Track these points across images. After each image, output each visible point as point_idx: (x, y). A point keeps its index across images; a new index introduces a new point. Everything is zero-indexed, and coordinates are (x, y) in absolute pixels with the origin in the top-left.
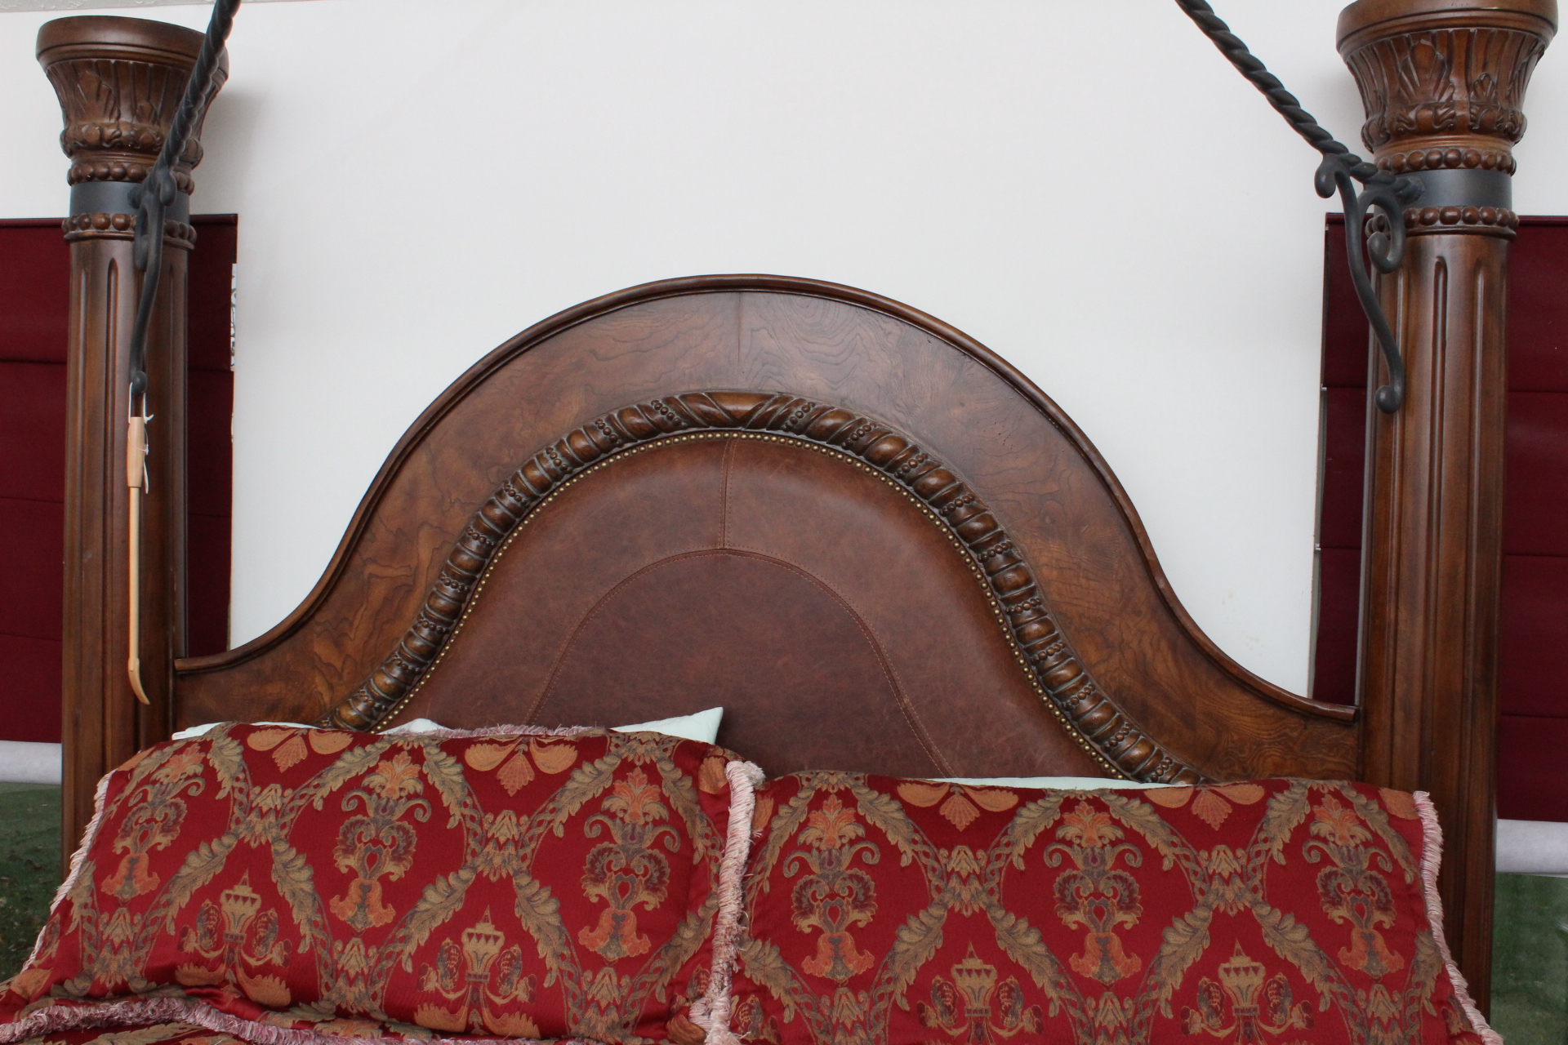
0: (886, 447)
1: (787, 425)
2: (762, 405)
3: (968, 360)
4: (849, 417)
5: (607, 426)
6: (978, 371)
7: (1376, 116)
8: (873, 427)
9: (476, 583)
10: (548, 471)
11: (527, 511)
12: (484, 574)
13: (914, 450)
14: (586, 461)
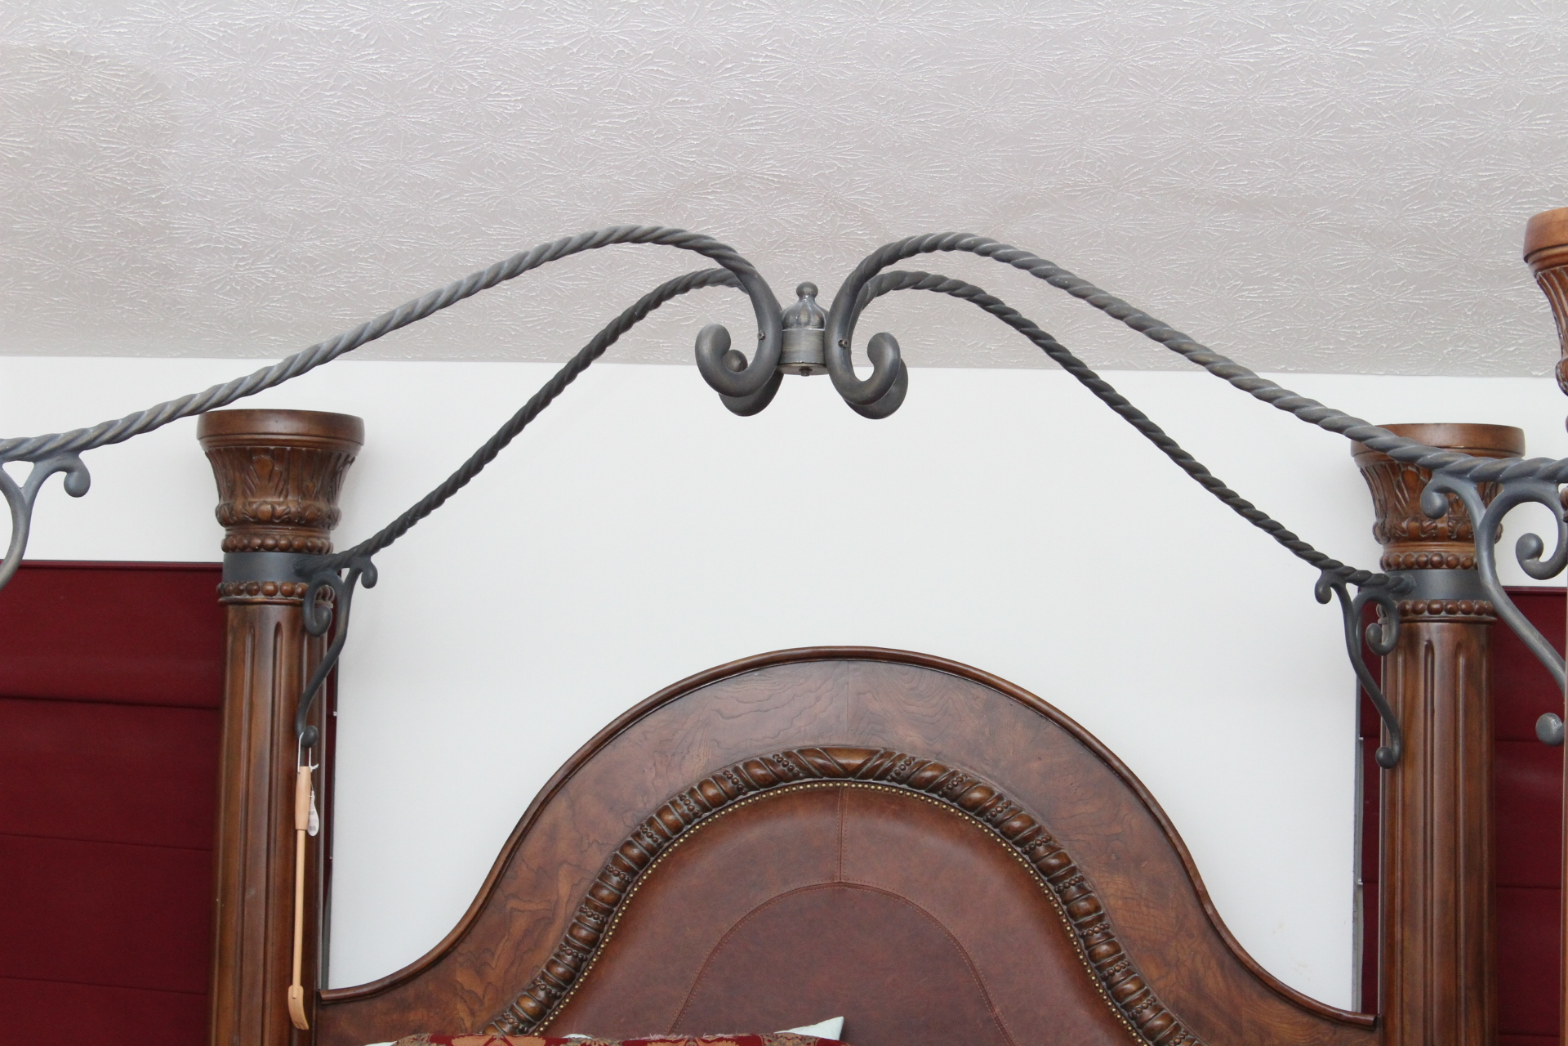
0: (976, 795)
1: (891, 776)
2: (869, 760)
3: (1044, 720)
4: (944, 769)
5: (734, 776)
6: (1052, 729)
7: (1381, 521)
8: (964, 779)
9: (613, 915)
10: (682, 815)
11: (661, 851)
12: (621, 907)
13: (1000, 798)
14: (715, 807)
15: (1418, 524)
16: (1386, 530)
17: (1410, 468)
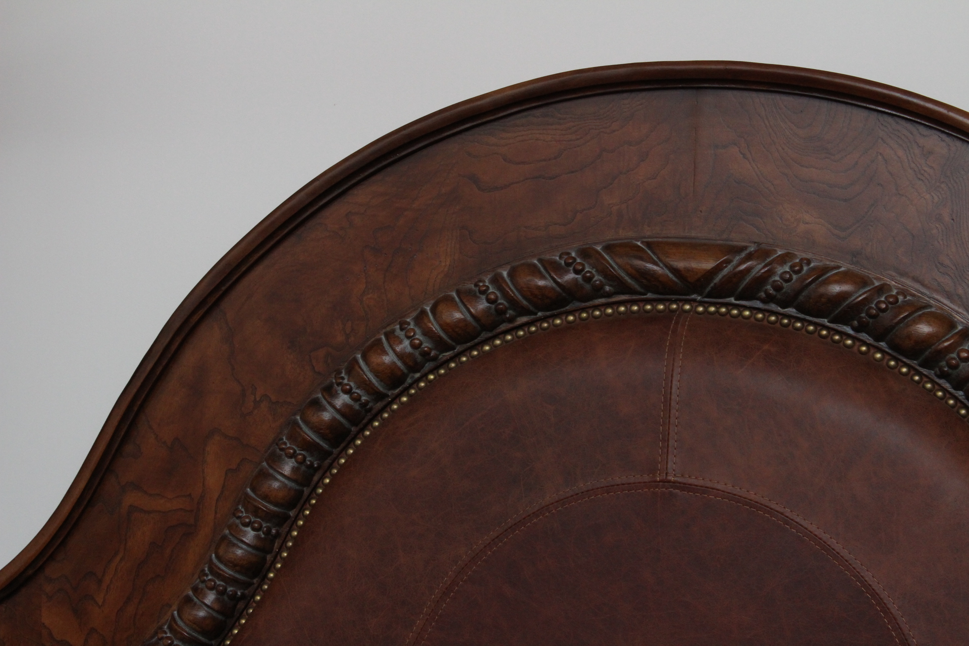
0: (924, 329)
1: (766, 292)
2: (728, 262)
4: (863, 282)
5: (491, 290)
8: (901, 298)
9: (289, 522)
10: (400, 356)
11: (369, 416)
12: (302, 510)
14: (459, 342)
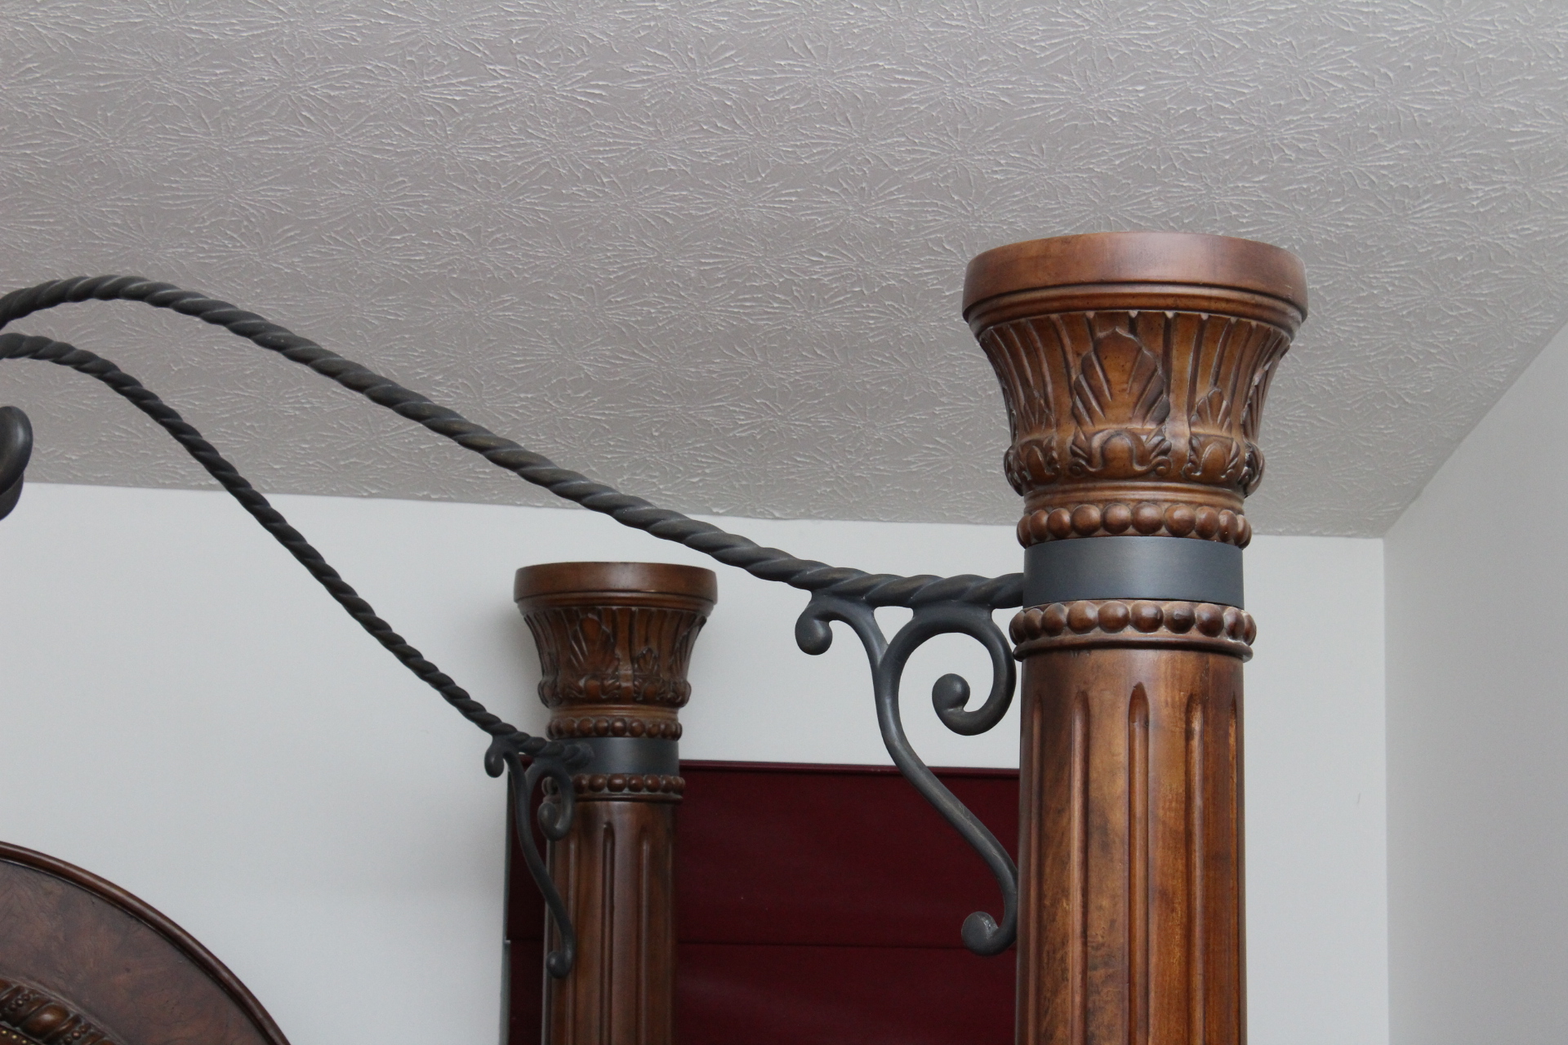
0: (48, 1017)
3: (134, 922)
6: (144, 934)
7: (550, 679)
13: (77, 1020)
15: (598, 683)
16: (558, 690)
17: (590, 615)
